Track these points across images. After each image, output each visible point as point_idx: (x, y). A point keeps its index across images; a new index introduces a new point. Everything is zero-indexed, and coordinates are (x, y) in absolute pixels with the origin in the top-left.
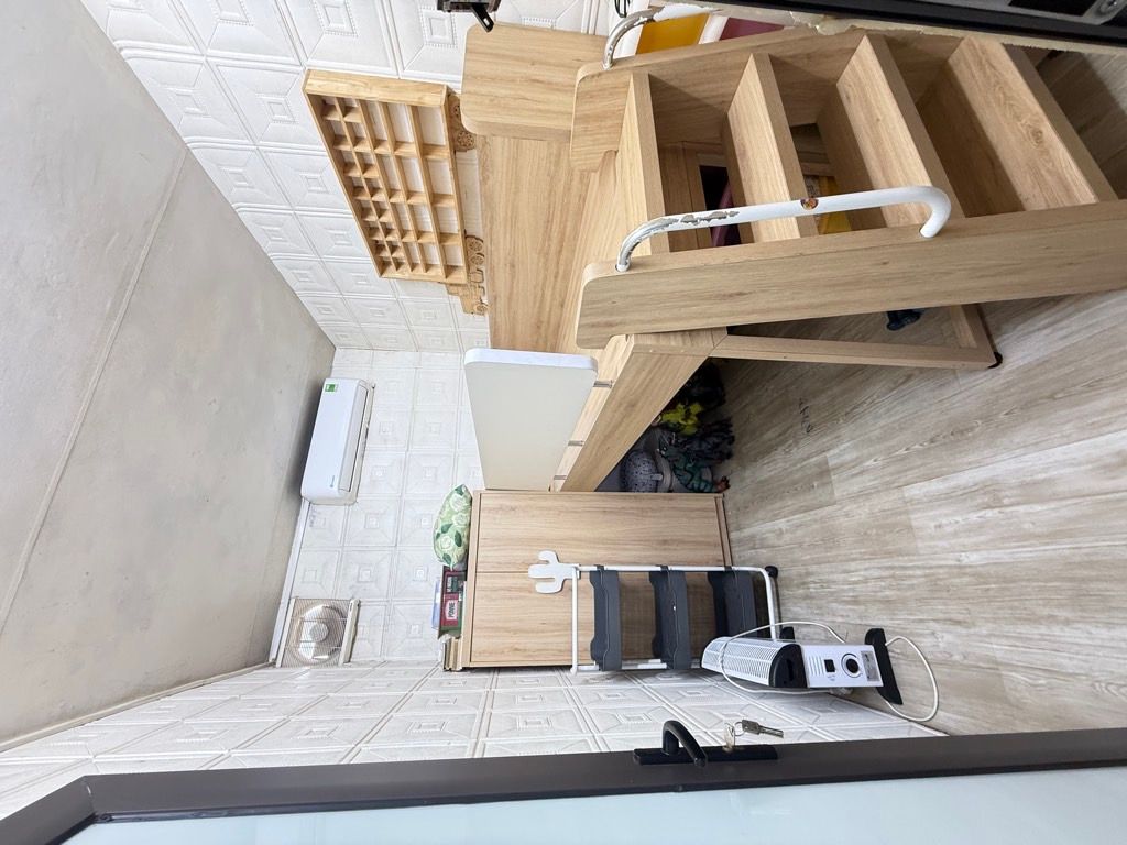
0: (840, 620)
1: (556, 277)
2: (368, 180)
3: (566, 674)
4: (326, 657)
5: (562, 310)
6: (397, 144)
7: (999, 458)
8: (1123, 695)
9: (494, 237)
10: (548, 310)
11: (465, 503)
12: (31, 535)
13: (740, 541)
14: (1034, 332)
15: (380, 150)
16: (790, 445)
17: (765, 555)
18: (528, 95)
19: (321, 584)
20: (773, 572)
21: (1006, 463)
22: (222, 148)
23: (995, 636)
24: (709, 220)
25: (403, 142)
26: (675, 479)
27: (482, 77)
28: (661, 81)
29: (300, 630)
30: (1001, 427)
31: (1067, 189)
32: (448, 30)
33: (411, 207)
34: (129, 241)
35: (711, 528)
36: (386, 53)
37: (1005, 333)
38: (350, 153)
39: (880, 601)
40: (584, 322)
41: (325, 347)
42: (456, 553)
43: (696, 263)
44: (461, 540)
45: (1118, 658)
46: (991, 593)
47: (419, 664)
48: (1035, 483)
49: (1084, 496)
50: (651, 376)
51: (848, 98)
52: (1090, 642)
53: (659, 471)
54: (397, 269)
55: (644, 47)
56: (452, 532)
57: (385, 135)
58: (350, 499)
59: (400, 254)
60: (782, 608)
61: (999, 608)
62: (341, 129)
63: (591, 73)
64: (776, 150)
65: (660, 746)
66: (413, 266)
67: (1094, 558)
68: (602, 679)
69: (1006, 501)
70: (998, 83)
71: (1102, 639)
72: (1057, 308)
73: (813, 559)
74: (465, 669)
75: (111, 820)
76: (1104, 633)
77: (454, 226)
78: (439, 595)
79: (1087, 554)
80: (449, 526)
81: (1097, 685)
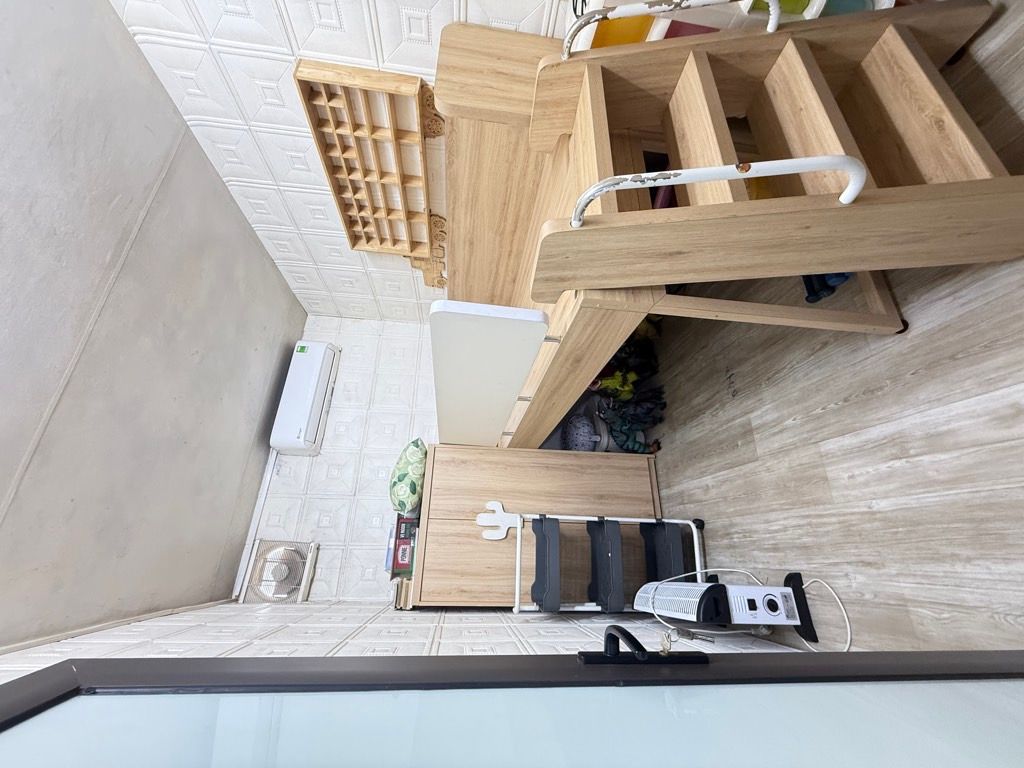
0: (760, 566)
1: (509, 255)
2: (346, 160)
3: (509, 615)
4: (286, 596)
5: (514, 286)
6: (374, 129)
7: (906, 413)
8: (1020, 624)
9: (456, 217)
10: (500, 285)
11: (420, 455)
12: (24, 459)
13: (670, 498)
14: (937, 300)
15: (359, 133)
16: (717, 409)
17: (693, 510)
18: (494, 85)
19: (284, 528)
20: (700, 524)
21: (912, 418)
22: (218, 127)
23: (902, 574)
24: (655, 180)
25: (380, 128)
26: (612, 440)
27: (455, 68)
28: (613, 73)
29: (262, 570)
30: (907, 386)
31: (965, 168)
32: (425, 29)
33: (383, 185)
34: (131, 201)
35: (643, 485)
36: (368, 47)
37: (910, 303)
38: (331, 135)
39: (797, 548)
40: (539, 277)
41: (298, 312)
42: (410, 500)
43: (642, 222)
44: (415, 489)
45: (1015, 591)
46: (899, 536)
47: (371, 604)
48: (939, 435)
49: (982, 445)
50: (595, 332)
51: (774, 92)
52: (991, 577)
53: (596, 433)
54: (368, 242)
55: (599, 41)
56: (407, 481)
57: (364, 121)
58: (314, 450)
59: (371, 229)
60: (708, 558)
61: (906, 550)
62: (326, 114)
63: (551, 63)
64: (713, 130)
65: (602, 649)
66: (382, 241)
67: (992, 500)
68: (541, 620)
69: (912, 452)
70: (904, 81)
71: (1000, 574)
72: (957, 279)
73: (736, 511)
74: (415, 608)
75: (95, 693)
76: (1002, 568)
77: (421, 204)
78: (393, 541)
79: (984, 498)
80: (405, 475)
81: (996, 616)
